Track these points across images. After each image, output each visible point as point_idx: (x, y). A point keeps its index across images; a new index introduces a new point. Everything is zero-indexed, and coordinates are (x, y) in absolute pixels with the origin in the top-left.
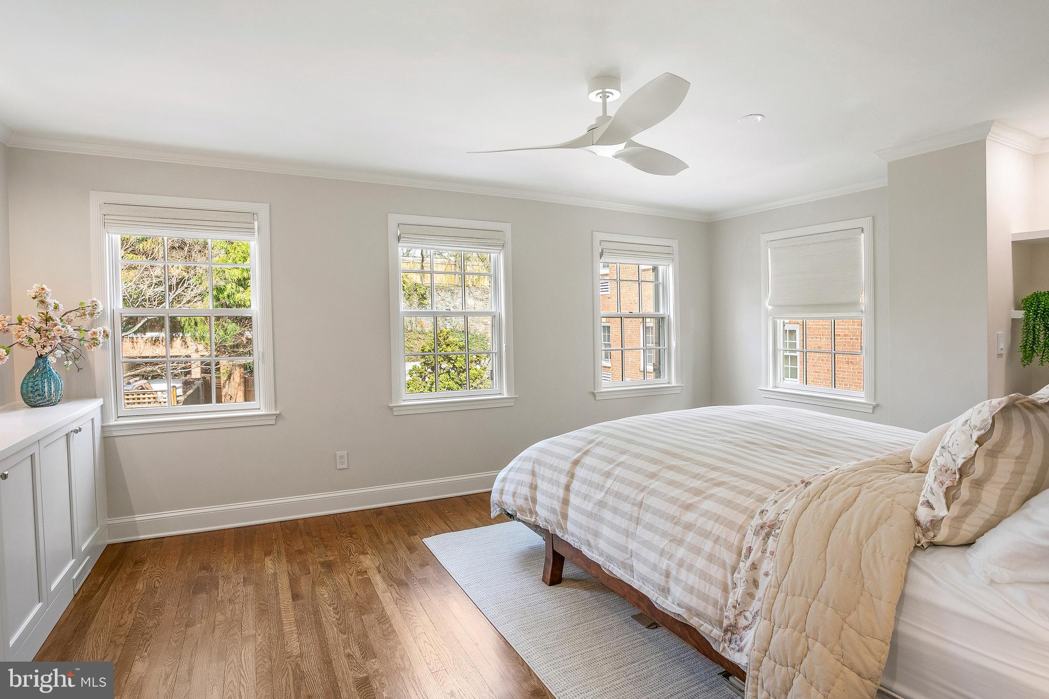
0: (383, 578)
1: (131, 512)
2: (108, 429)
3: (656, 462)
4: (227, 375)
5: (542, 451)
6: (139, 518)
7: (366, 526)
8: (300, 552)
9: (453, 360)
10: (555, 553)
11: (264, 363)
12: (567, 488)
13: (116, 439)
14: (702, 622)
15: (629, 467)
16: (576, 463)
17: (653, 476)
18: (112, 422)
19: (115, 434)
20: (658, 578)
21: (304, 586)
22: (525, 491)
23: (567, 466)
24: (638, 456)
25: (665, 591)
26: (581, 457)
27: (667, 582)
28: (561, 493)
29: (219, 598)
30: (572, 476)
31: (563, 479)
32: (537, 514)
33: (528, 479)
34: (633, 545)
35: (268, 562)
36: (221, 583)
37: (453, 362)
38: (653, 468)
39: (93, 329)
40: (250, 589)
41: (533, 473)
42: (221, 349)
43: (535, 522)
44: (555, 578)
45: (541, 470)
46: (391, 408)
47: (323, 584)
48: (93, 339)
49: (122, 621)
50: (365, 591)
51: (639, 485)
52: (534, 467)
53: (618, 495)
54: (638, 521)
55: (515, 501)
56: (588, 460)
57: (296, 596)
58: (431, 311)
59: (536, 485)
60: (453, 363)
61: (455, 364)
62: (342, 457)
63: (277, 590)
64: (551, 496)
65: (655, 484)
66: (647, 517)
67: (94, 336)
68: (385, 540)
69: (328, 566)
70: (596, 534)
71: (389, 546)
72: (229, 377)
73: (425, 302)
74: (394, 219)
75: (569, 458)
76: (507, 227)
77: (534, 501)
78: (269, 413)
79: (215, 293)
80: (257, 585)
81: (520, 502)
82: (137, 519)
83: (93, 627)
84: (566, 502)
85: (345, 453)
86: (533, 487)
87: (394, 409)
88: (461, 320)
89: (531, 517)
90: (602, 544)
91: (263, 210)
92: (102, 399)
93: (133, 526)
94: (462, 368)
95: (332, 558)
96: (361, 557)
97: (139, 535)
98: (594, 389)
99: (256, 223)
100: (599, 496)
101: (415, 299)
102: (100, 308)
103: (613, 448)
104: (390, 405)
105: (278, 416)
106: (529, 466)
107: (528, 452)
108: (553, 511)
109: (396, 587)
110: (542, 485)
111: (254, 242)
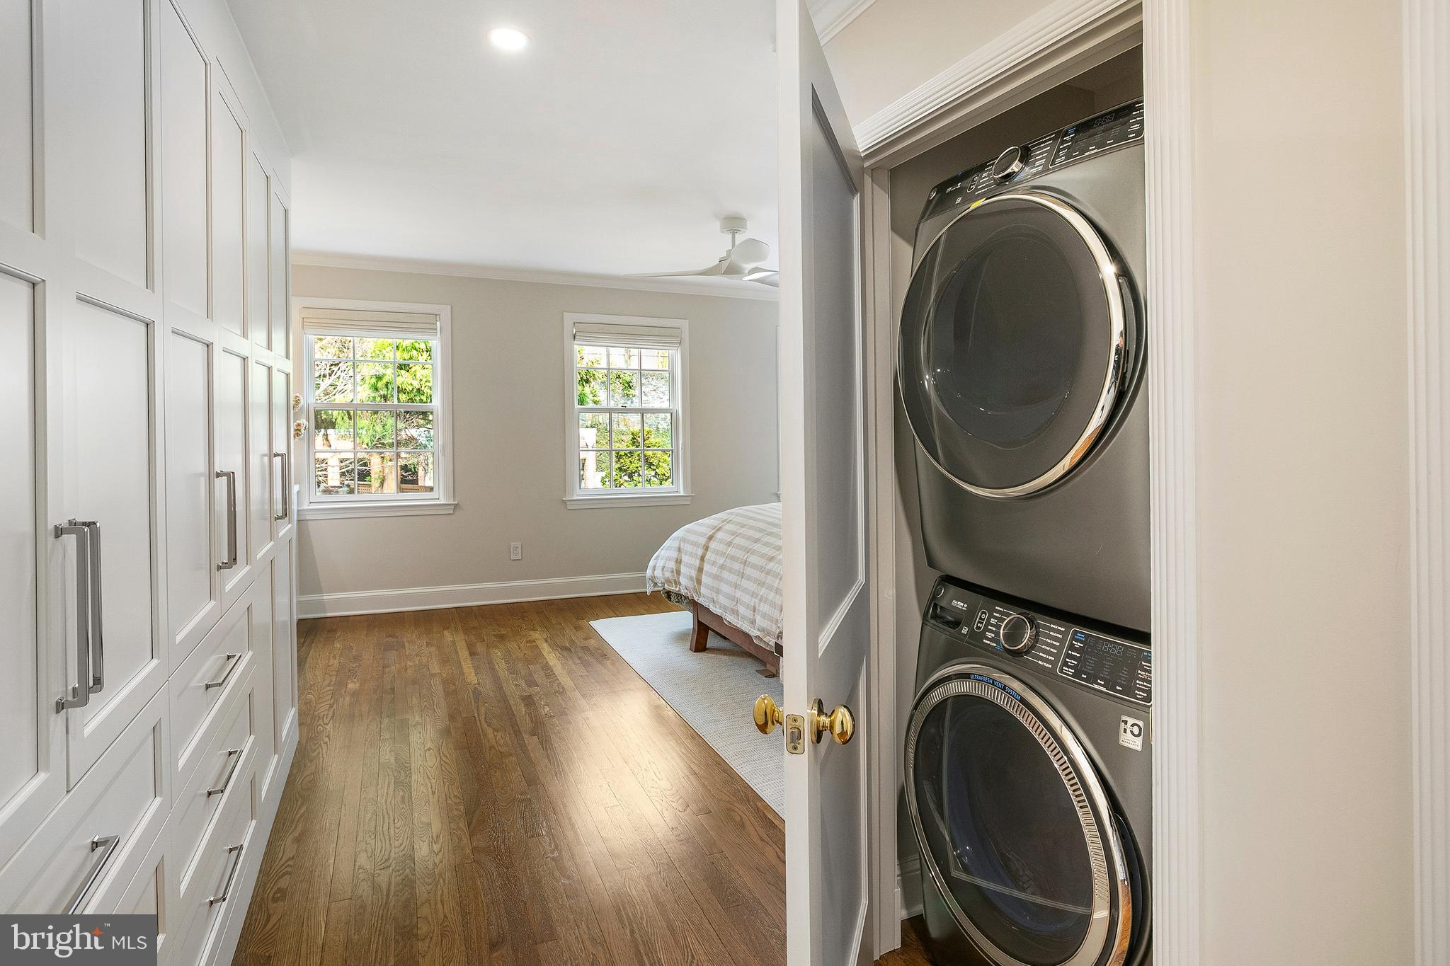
0: (550, 645)
1: (320, 591)
2: (303, 513)
3: (760, 530)
4: (379, 481)
5: (688, 531)
6: (326, 597)
7: (537, 613)
8: (474, 628)
9: (654, 465)
10: (699, 623)
11: (443, 455)
12: (702, 559)
13: (309, 522)
14: (771, 639)
15: (744, 536)
16: (711, 538)
17: (757, 541)
18: (306, 507)
19: (308, 518)
20: (749, 614)
21: (480, 648)
22: (672, 565)
23: (703, 541)
24: (751, 528)
25: (753, 622)
26: (714, 533)
27: (754, 615)
28: (697, 562)
29: (407, 654)
30: (707, 548)
31: (700, 552)
32: (680, 584)
33: (674, 554)
34: (738, 594)
35: (446, 633)
36: (407, 645)
37: (655, 468)
38: (758, 535)
39: (298, 421)
40: (433, 649)
41: (679, 550)
42: (378, 445)
43: (679, 591)
44: (700, 646)
45: (685, 547)
46: (565, 502)
47: (496, 647)
48: (298, 430)
49: (330, 664)
50: (533, 652)
51: (747, 548)
52: (680, 544)
53: (733, 558)
54: (742, 575)
55: (663, 574)
56: (719, 535)
57: (472, 654)
58: (606, 407)
59: (681, 560)
60: (655, 470)
61: (657, 470)
62: (516, 548)
63: (456, 650)
64: (690, 566)
65: (757, 547)
66: (749, 571)
67: (299, 428)
68: (554, 622)
69: (502, 638)
70: (718, 591)
71: (559, 627)
72: (382, 483)
73: (632, 392)
74: (569, 318)
75: (706, 534)
76: (684, 325)
77: (679, 573)
78: (450, 503)
79: (374, 380)
80: (438, 647)
81: (668, 574)
82: (325, 598)
83: (307, 665)
84: (700, 570)
85: (519, 544)
86: (679, 562)
87: (568, 503)
88: (637, 417)
89: (676, 587)
90: (722, 599)
91: (445, 311)
92: (298, 485)
93: (321, 605)
94: (664, 475)
95: (504, 632)
96: (531, 632)
97: (326, 612)
98: (778, 491)
99: (438, 323)
100: (721, 561)
101: (619, 388)
102: (302, 402)
103: (738, 524)
104: (564, 499)
105: (456, 506)
106: (676, 544)
107: (679, 533)
108: (691, 578)
109: (560, 650)
110: (685, 559)
111: (435, 342)
